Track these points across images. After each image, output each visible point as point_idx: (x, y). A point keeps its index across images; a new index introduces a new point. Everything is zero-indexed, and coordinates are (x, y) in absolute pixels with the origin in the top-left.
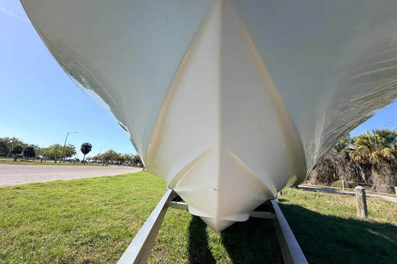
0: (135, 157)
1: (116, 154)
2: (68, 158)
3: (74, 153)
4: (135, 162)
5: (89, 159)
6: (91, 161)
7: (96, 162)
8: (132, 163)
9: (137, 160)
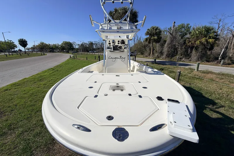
0: (61, 46)
1: (47, 45)
2: (13, 50)
3: (16, 47)
4: (62, 50)
5: (29, 49)
6: (30, 50)
7: (34, 51)
8: (60, 50)
9: (63, 48)
